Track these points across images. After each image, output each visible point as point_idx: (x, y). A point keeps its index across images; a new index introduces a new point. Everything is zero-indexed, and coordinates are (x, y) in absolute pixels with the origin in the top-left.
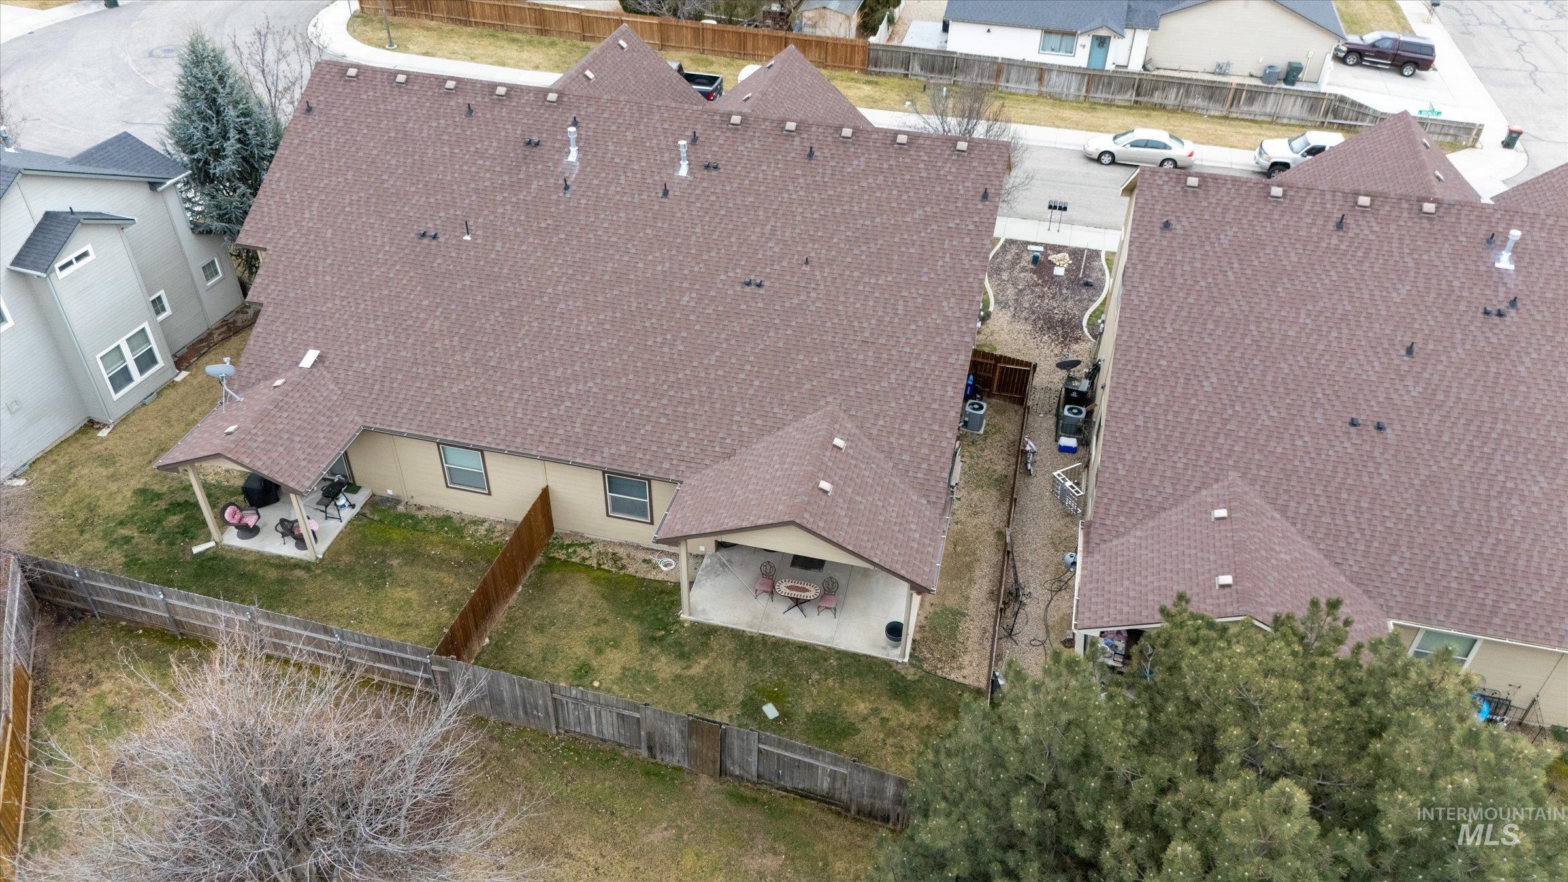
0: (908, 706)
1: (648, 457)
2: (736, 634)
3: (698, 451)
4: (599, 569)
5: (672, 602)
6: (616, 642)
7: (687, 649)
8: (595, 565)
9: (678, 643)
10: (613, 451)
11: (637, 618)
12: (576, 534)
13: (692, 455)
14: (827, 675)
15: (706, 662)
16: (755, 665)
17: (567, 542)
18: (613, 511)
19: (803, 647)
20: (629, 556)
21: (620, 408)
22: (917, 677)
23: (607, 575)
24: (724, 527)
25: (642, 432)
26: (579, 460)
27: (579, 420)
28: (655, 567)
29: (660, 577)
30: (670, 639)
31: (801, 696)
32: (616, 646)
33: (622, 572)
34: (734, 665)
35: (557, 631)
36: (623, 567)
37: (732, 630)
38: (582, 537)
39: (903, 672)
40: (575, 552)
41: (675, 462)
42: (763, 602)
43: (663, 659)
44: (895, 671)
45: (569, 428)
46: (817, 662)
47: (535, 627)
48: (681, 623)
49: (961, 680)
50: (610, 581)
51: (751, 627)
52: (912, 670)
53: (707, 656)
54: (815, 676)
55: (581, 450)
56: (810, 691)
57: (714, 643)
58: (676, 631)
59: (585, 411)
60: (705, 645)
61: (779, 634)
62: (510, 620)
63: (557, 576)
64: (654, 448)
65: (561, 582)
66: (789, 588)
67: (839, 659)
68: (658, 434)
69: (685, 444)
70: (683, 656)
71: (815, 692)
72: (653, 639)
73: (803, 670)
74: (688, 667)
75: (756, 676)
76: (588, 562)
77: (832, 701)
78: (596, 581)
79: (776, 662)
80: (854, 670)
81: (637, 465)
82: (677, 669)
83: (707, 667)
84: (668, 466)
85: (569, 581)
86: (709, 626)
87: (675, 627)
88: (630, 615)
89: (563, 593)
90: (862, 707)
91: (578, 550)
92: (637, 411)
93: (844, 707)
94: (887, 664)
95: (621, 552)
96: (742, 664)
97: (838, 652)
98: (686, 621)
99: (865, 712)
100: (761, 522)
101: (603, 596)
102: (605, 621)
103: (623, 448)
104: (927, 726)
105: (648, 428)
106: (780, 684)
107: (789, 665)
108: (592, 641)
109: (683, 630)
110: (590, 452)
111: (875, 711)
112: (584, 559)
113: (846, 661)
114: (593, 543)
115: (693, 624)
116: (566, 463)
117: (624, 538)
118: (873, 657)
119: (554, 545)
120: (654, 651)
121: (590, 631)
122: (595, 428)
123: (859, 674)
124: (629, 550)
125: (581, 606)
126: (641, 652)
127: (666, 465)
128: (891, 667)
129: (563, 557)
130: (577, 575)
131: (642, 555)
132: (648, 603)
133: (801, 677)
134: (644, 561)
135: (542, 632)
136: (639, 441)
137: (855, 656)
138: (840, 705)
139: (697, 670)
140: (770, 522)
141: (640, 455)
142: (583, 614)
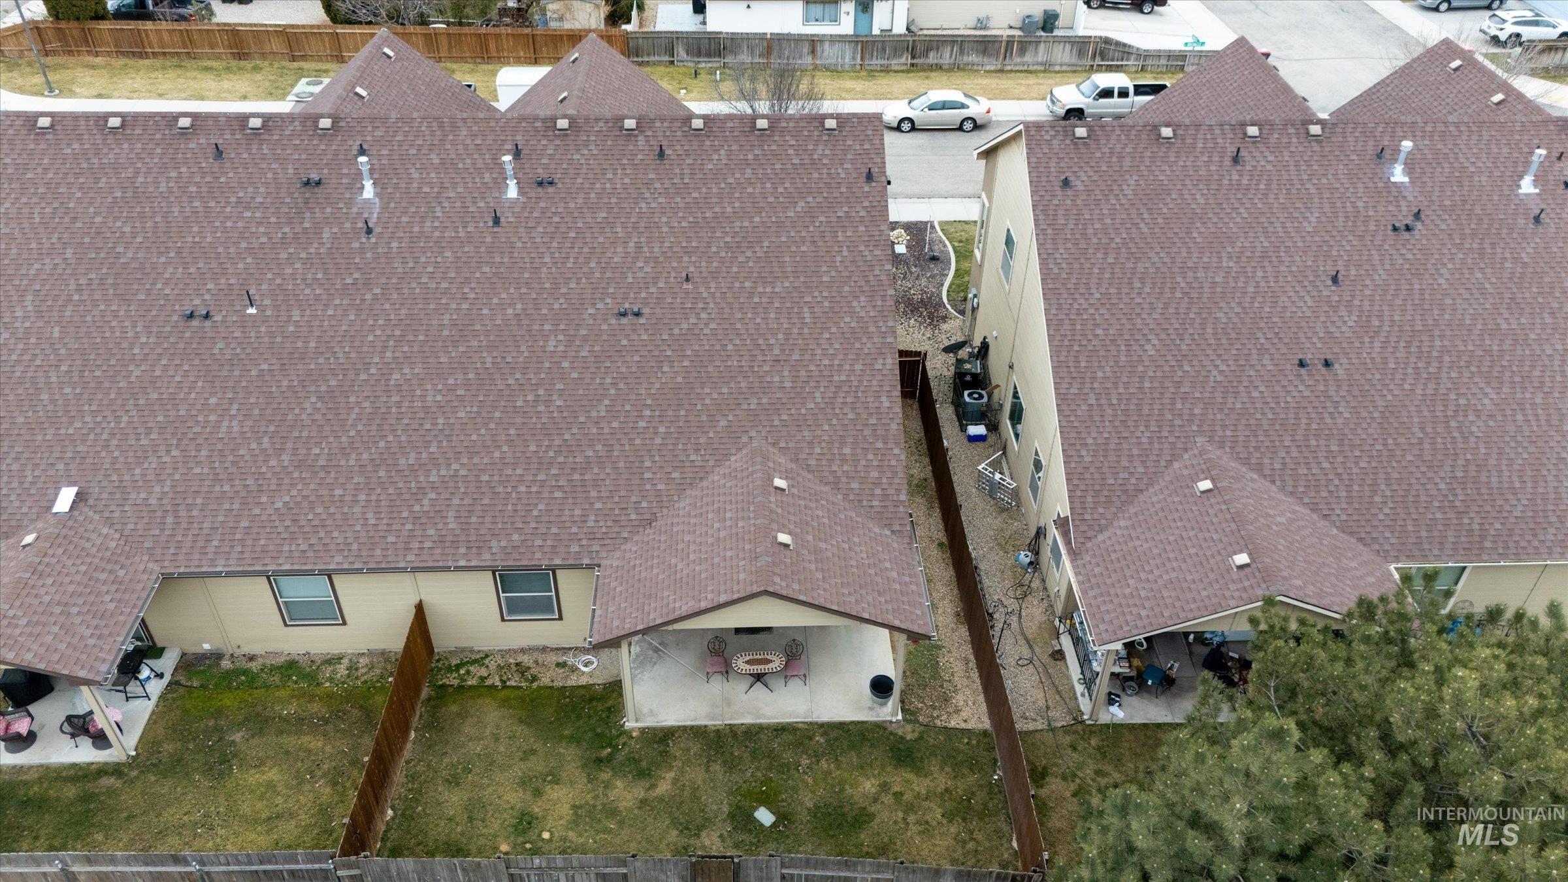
0: (919, 771)
1: (549, 543)
2: (697, 732)
3: (609, 524)
4: (505, 687)
5: (609, 709)
6: (553, 775)
7: (644, 764)
8: (498, 683)
9: (632, 760)
10: (503, 544)
11: (572, 739)
12: (463, 650)
13: (604, 530)
14: (817, 757)
15: (670, 775)
16: (731, 765)
17: (454, 662)
18: (510, 612)
19: (781, 729)
20: (536, 662)
21: (501, 489)
22: (916, 735)
23: (516, 692)
25: (535, 513)
26: (462, 563)
27: (450, 514)
28: (574, 669)
29: (583, 681)
30: (621, 756)
31: (795, 789)
32: (556, 781)
33: (535, 685)
34: (707, 771)
35: (476, 778)
36: (534, 678)
37: (692, 727)
38: (472, 651)
39: (900, 732)
40: (468, 672)
41: (584, 542)
42: (717, 687)
43: (619, 783)
44: (891, 733)
45: (440, 526)
46: (801, 744)
47: (447, 780)
48: (628, 734)
49: (963, 725)
50: (522, 699)
51: (713, 719)
52: (909, 728)
53: (671, 768)
54: (805, 761)
55: (463, 550)
56: (803, 781)
57: (675, 749)
58: (624, 744)
59: (456, 501)
60: (664, 753)
61: (748, 720)
62: (412, 778)
63: (454, 708)
64: (554, 530)
65: (463, 715)
66: (748, 662)
67: (825, 734)
68: (556, 513)
69: (592, 518)
70: (642, 774)
71: (810, 781)
72: (599, 761)
73: (788, 756)
74: (653, 786)
75: (736, 778)
76: (489, 682)
77: (833, 786)
78: (505, 703)
79: (754, 755)
80: (845, 743)
81: (538, 555)
82: (639, 792)
83: (675, 781)
84: (577, 549)
85: (472, 711)
86: (662, 729)
87: (622, 740)
88: (561, 738)
89: (468, 729)
90: (869, 786)
91: (472, 668)
92: (523, 489)
93: (849, 790)
94: (880, 726)
95: (526, 660)
96: (716, 767)
97: (822, 725)
98: (633, 730)
99: (873, 790)
100: (723, 598)
101: (521, 721)
102: (533, 752)
103: (516, 537)
104: (947, 790)
105: (541, 507)
106: (767, 781)
107: (771, 755)
108: (524, 782)
109: (632, 742)
110: (474, 550)
111: (884, 787)
112: (483, 679)
113: (833, 734)
114: (487, 656)
115: (643, 731)
116: (447, 569)
117: (524, 643)
118: (863, 722)
119: (440, 669)
120: (605, 776)
121: (518, 769)
122: (474, 519)
123: (852, 746)
124: (536, 655)
125: (497, 740)
126: (590, 781)
127: (575, 548)
128: (885, 729)
129: (456, 682)
130: (480, 701)
131: (553, 658)
132: (579, 717)
133: (788, 765)
134: (558, 665)
135: (458, 784)
136: (533, 525)
137: (841, 726)
138: (842, 790)
139: (664, 787)
140: (736, 596)
141: (538, 542)
142: (502, 749)
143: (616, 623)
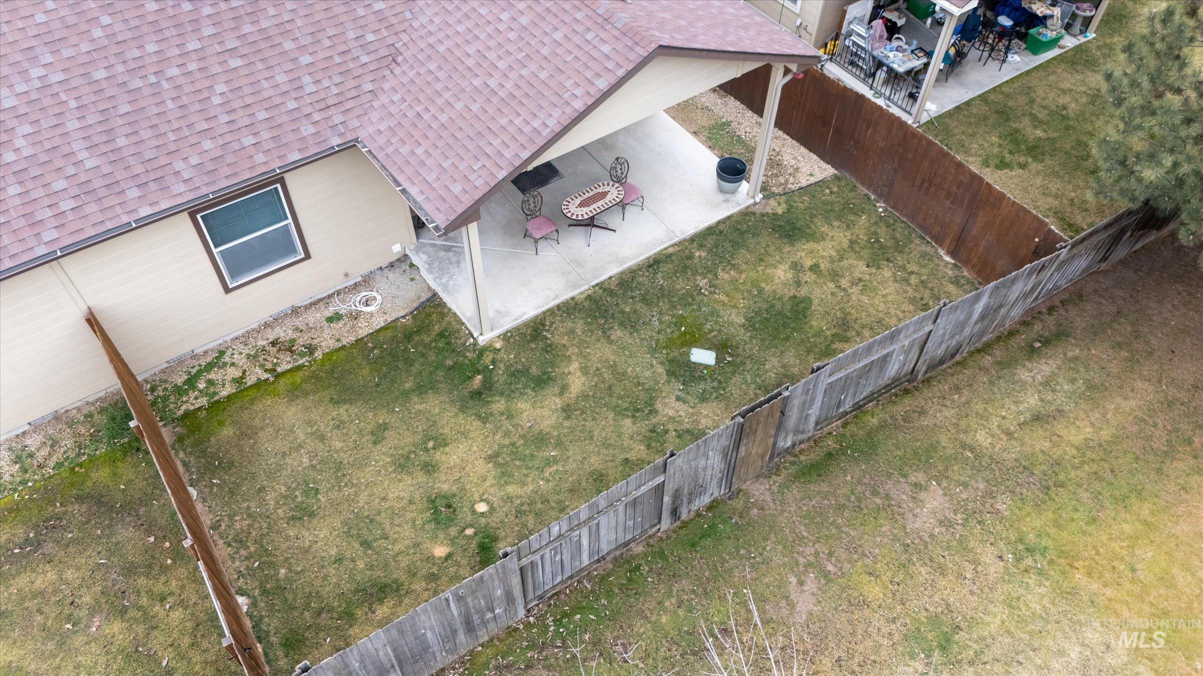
0: (812, 237)
1: (265, 135)
2: (568, 309)
3: (338, 79)
4: (278, 376)
5: (441, 335)
6: (435, 439)
7: (534, 371)
8: (266, 376)
9: (516, 373)
10: (194, 161)
11: (421, 389)
12: (180, 361)
13: (335, 90)
14: (711, 271)
15: (574, 367)
16: (631, 323)
17: (180, 379)
18: (233, 276)
19: (655, 263)
20: (297, 329)
21: (138, 83)
22: (784, 206)
23: (300, 374)
24: (546, 133)
25: (216, 100)
26: (145, 211)
27: (76, 146)
28: (355, 316)
29: (379, 322)
30: (500, 376)
31: (714, 313)
32: (442, 443)
33: (318, 354)
34: (610, 342)
35: (334, 495)
36: (311, 349)
37: (558, 307)
38: (194, 357)
39: (768, 210)
40: (210, 382)
41: (317, 117)
43: (522, 405)
44: (763, 215)
45: (71, 170)
46: (685, 267)
47: (293, 518)
48: (489, 348)
49: (813, 180)
50: (315, 378)
51: (576, 287)
52: (773, 202)
53: (569, 359)
54: (703, 282)
55: (134, 193)
56: (716, 300)
57: (557, 336)
58: (493, 362)
59: (72, 125)
60: (549, 348)
61: (614, 270)
62: (240, 541)
63: (228, 431)
64: (262, 115)
65: (247, 433)
66: (581, 205)
67: (701, 246)
68: (248, 90)
69: (307, 79)
70: (542, 382)
71: (723, 297)
72: (477, 395)
73: (682, 285)
74: (564, 389)
75: (647, 333)
76: (251, 380)
77: (749, 292)
78: (294, 393)
79: (646, 300)
80: (727, 245)
81: (260, 158)
82: (553, 402)
83: (584, 370)
84: (312, 130)
85: (257, 422)
86: (526, 324)
87: (487, 359)
88: (406, 395)
89: (268, 443)
90: (782, 274)
91: (212, 376)
92: (174, 72)
93: (768, 288)
94: (746, 213)
95: (282, 333)
96: (618, 333)
97: (692, 239)
98: (492, 341)
99: (790, 275)
101: (336, 402)
102: (384, 427)
103: (208, 145)
104: (852, 242)
105: (220, 88)
106: (680, 321)
107: (663, 294)
108: (402, 464)
109: (502, 354)
110: (153, 186)
111: (796, 267)
112: (238, 381)
113: (710, 242)
114: (222, 353)
115: (506, 337)
116: (125, 230)
117: (265, 314)
118: (729, 218)
119: (165, 399)
120: (499, 405)
121: (381, 456)
122: (121, 142)
123: (736, 245)
124: (290, 323)
125: (322, 438)
126: (484, 420)
127: (308, 130)
128: (754, 214)
129: (203, 401)
130: (258, 407)
131: (315, 317)
132: (409, 362)
133: (689, 294)
134: (330, 320)
135: (312, 515)
136: (225, 118)
137: (710, 231)
138: (761, 291)
139: (577, 383)
140: (621, 73)
141: (248, 141)
142: (339, 445)
143: (456, 189)
